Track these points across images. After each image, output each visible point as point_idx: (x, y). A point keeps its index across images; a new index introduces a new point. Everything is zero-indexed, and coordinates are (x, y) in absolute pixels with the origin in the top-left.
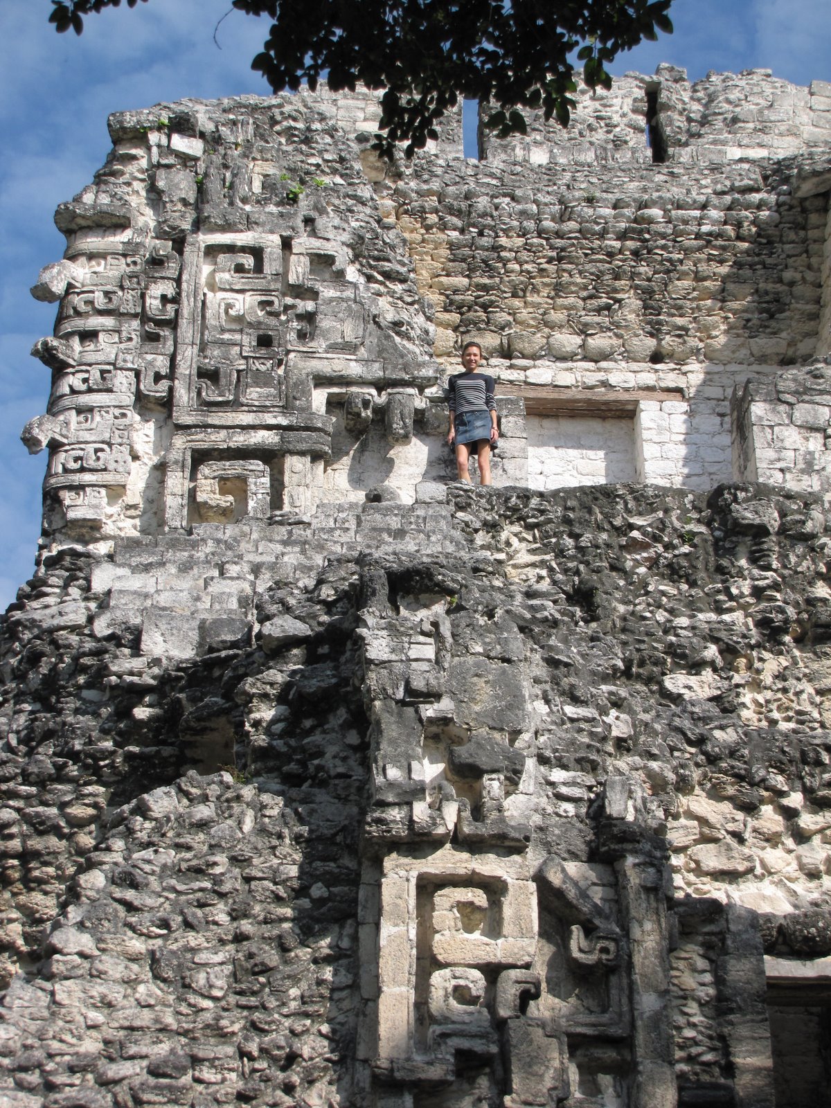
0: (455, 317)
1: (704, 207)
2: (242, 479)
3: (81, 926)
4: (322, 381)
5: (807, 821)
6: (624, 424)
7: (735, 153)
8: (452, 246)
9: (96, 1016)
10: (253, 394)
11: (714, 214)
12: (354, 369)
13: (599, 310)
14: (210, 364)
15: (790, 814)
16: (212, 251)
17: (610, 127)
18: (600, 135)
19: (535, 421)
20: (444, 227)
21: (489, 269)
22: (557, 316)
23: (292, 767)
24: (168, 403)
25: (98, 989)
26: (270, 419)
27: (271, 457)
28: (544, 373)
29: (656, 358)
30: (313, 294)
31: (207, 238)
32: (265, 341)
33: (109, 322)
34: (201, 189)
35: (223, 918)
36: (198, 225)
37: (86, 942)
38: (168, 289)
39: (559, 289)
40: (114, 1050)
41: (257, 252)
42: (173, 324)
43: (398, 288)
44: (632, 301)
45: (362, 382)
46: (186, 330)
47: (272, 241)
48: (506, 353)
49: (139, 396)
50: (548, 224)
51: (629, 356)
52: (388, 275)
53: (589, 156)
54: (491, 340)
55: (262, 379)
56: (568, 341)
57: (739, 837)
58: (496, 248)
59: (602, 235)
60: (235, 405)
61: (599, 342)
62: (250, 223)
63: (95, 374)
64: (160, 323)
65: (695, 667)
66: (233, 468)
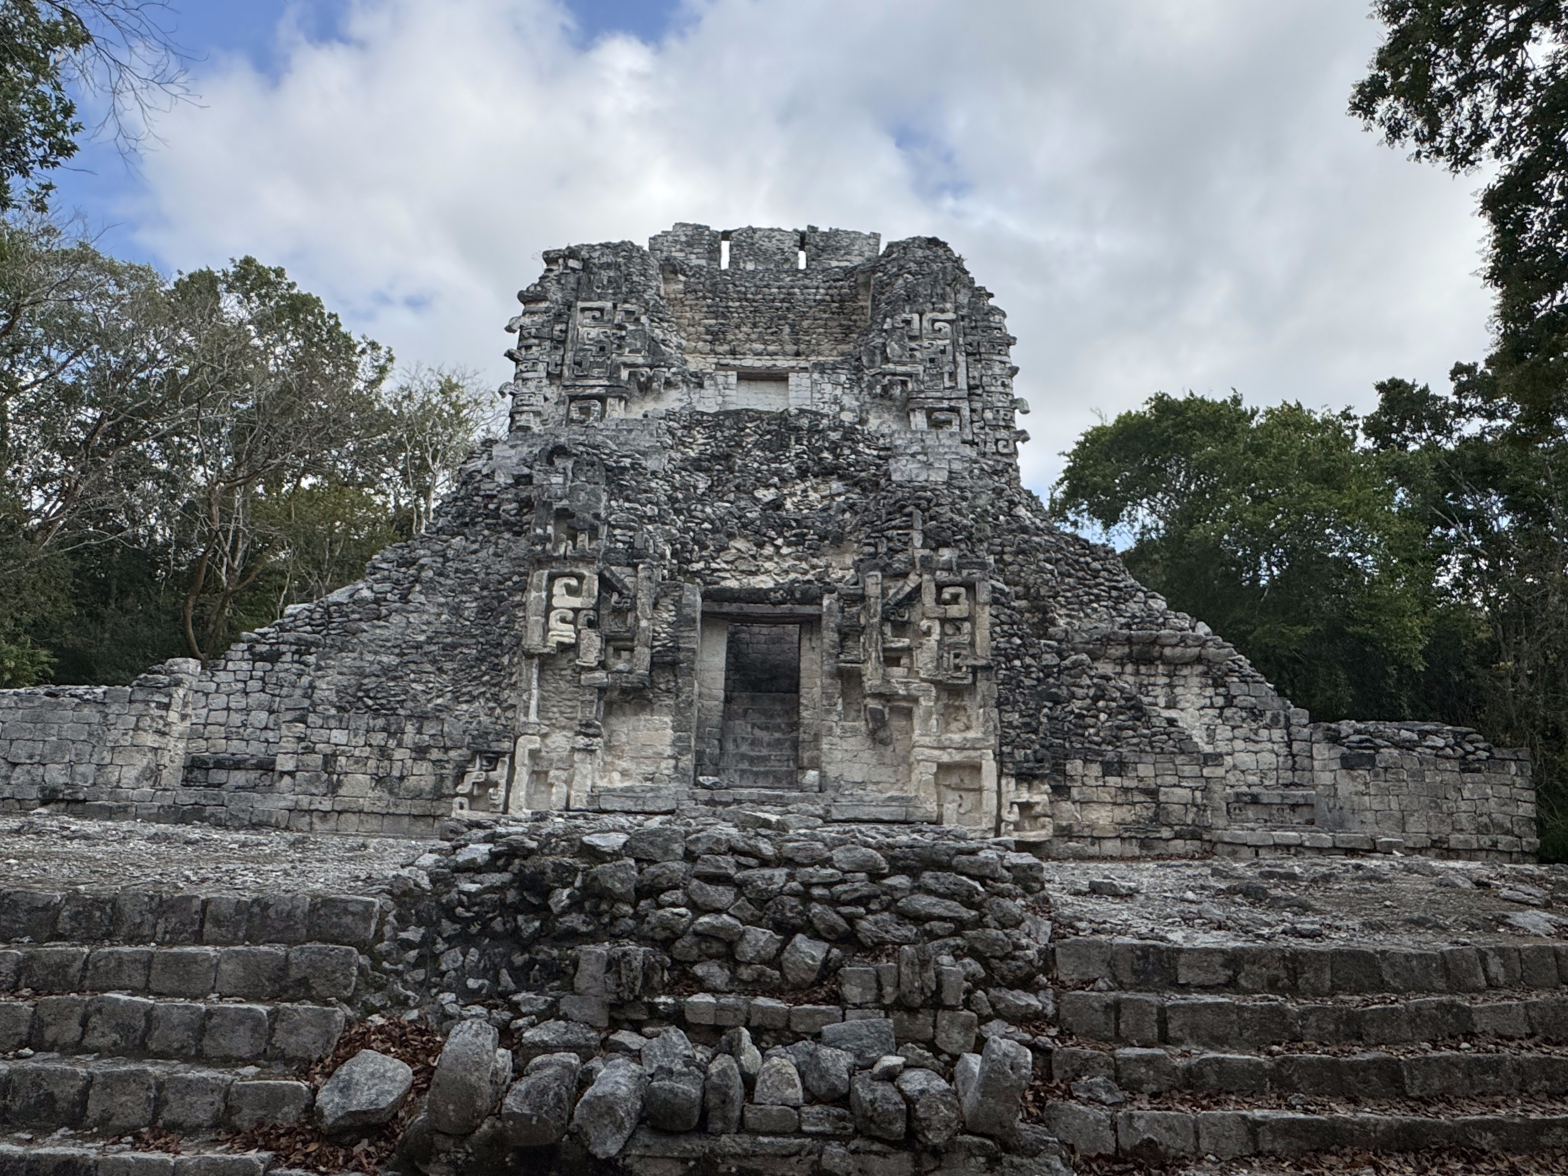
0: (709, 337)
1: (817, 288)
2: (589, 408)
3: (420, 592)
4: (626, 365)
5: (785, 551)
6: (783, 384)
7: (834, 263)
8: (708, 306)
9: (425, 628)
10: (596, 372)
11: (822, 291)
12: (640, 360)
13: (772, 334)
14: (578, 359)
15: (778, 548)
16: (583, 310)
17: (783, 253)
18: (779, 257)
19: (744, 384)
20: (705, 298)
21: (724, 317)
22: (754, 337)
23: (516, 529)
24: (560, 376)
25: (425, 617)
26: (602, 382)
27: (602, 399)
28: (749, 362)
29: (798, 354)
30: (624, 328)
31: (580, 304)
32: (602, 349)
33: (536, 341)
34: (579, 283)
35: (477, 589)
36: (577, 299)
37: (422, 599)
38: (563, 327)
39: (755, 325)
40: (430, 641)
41: (601, 310)
42: (563, 342)
43: (665, 325)
44: (787, 329)
45: (644, 366)
46: (569, 345)
47: (609, 305)
48: (733, 353)
49: (548, 374)
50: (750, 296)
51: (785, 354)
52: (661, 320)
53: (772, 266)
54: (726, 347)
55: (600, 365)
56: (759, 347)
57: (754, 557)
58: (727, 307)
59: (773, 301)
60: (586, 377)
61: (771, 348)
62: (600, 298)
63: (530, 364)
64: (559, 342)
65: (767, 487)
66: (585, 404)
